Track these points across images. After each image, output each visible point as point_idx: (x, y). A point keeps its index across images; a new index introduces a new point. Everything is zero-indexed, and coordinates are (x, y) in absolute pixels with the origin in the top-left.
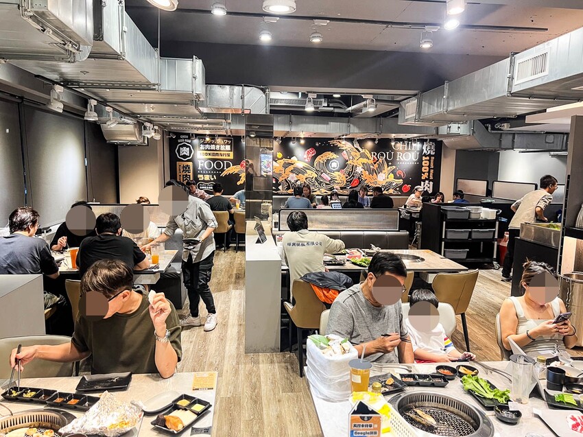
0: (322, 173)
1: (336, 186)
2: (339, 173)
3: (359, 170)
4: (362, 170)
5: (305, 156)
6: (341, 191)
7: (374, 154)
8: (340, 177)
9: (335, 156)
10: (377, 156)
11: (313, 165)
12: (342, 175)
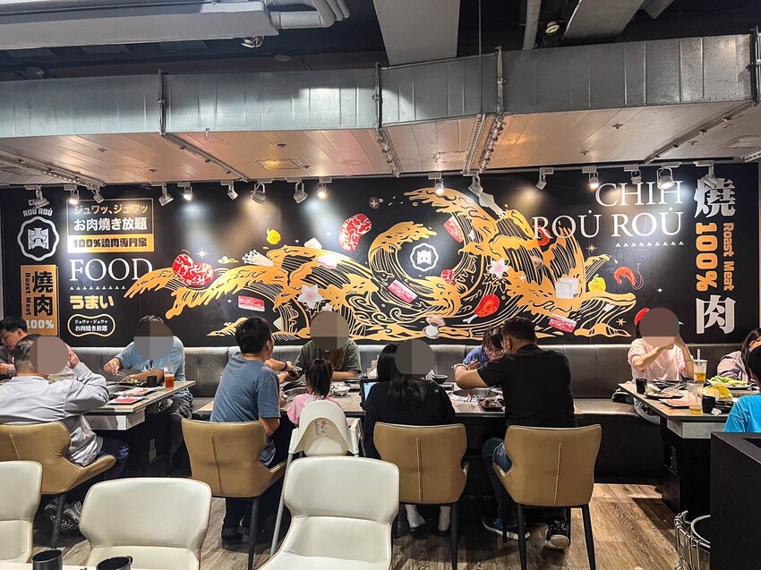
0: (390, 281)
1: (432, 317)
2: (440, 280)
3: (498, 268)
4: (507, 268)
5: (343, 237)
6: (449, 330)
7: (541, 223)
8: (443, 291)
9: (425, 232)
10: (549, 228)
11: (364, 261)
12: (448, 286)
